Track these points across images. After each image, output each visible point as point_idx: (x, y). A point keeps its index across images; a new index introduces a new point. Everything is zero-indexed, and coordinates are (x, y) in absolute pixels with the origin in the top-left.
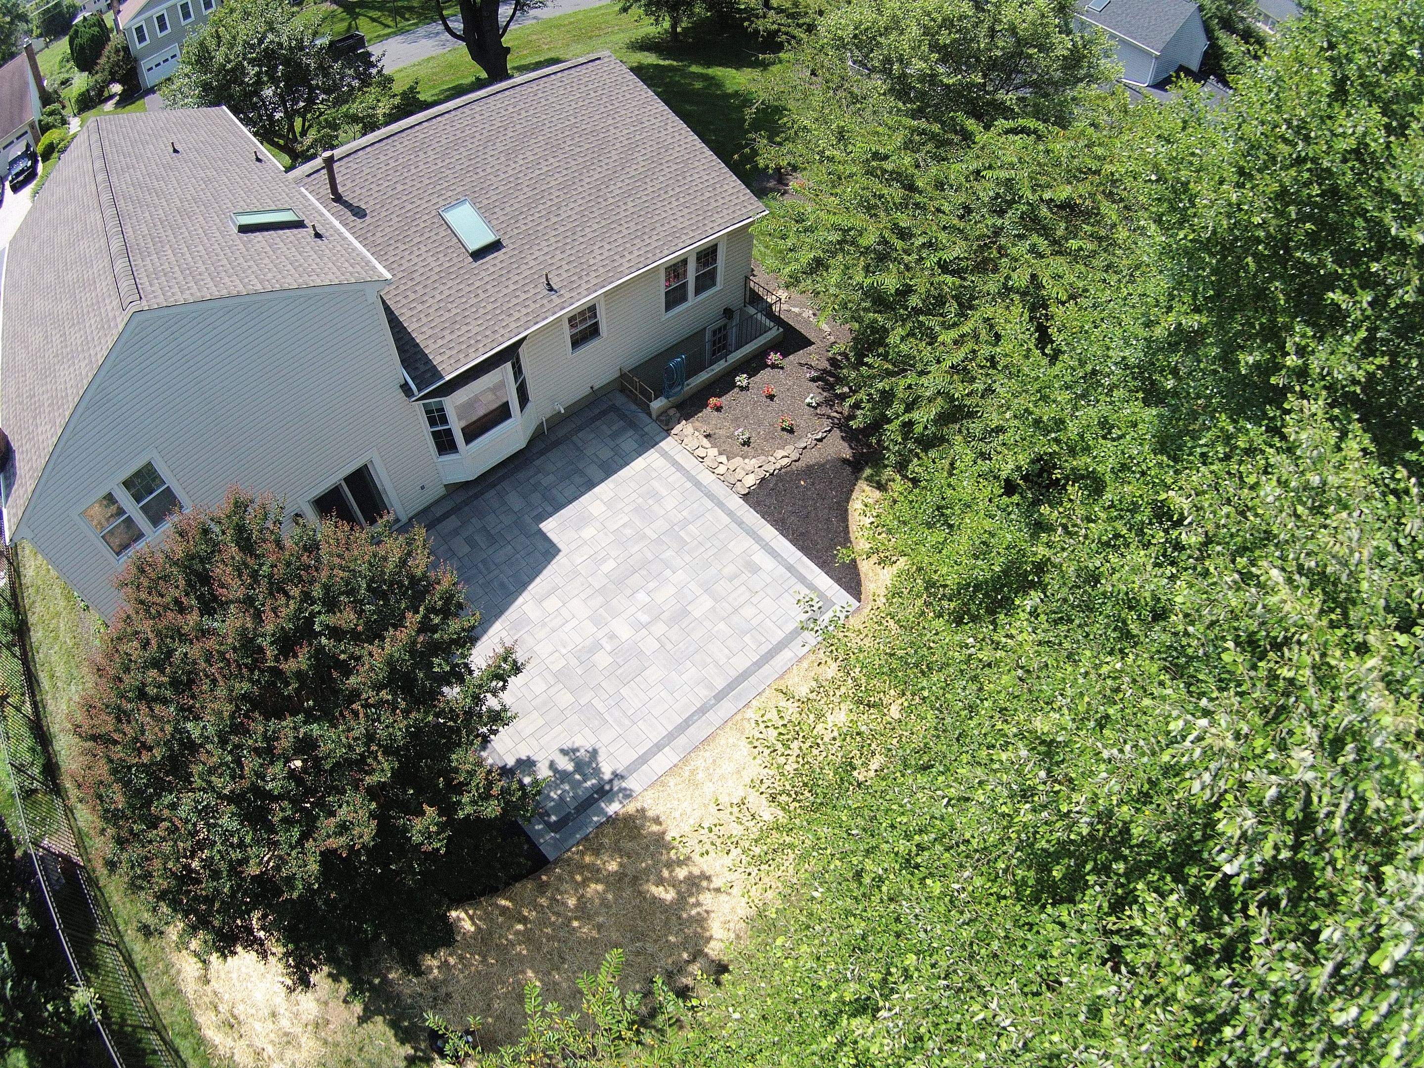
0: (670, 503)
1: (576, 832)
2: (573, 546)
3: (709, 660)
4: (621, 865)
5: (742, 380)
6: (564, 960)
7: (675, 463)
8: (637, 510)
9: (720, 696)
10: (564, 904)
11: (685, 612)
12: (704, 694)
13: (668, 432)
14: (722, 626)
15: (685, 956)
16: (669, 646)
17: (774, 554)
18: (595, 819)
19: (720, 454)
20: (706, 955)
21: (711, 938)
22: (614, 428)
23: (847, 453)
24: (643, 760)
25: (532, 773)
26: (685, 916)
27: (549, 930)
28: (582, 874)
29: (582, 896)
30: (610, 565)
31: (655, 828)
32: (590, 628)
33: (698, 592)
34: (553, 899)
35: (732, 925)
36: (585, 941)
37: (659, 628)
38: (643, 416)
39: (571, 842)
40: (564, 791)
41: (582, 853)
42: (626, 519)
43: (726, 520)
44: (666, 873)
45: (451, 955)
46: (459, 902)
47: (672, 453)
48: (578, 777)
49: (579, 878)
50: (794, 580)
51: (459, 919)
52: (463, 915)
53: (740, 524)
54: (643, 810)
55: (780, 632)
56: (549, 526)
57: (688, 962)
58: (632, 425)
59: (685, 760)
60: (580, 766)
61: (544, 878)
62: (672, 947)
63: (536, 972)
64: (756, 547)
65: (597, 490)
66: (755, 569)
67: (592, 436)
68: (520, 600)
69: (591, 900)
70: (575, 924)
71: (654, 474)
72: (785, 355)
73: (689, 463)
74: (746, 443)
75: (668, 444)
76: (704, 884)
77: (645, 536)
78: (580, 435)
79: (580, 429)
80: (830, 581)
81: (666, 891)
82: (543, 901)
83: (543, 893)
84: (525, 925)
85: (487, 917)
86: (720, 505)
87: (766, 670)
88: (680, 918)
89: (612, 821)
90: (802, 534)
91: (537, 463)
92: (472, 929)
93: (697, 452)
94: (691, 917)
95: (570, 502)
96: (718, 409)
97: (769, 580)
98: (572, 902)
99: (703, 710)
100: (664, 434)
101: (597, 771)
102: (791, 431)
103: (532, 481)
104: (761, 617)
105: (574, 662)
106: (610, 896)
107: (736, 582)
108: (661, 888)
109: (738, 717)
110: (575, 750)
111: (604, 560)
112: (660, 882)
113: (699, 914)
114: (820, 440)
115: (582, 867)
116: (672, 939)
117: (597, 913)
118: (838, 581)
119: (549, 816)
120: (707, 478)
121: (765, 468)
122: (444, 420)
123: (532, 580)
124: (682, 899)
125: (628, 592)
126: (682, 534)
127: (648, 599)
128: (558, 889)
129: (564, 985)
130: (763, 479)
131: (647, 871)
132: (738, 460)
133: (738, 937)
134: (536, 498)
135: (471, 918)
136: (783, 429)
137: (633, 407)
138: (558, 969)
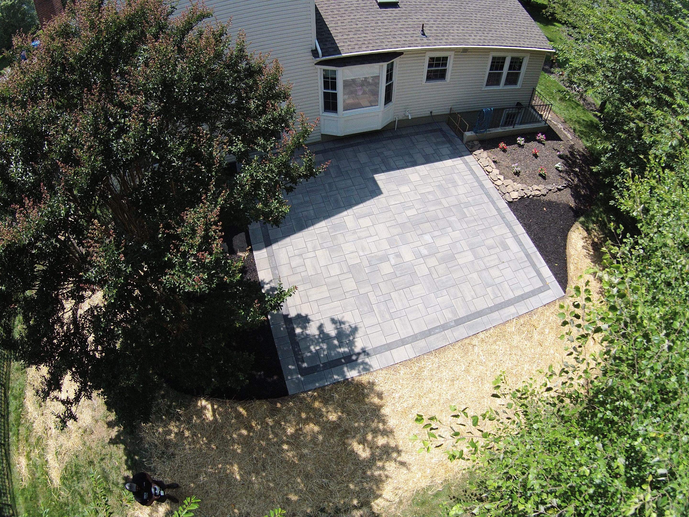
0: (462, 190)
1: (317, 381)
2: (392, 193)
3: (459, 295)
4: (340, 418)
5: (521, 140)
6: (264, 469)
7: (471, 170)
8: (440, 187)
9: (459, 322)
10: (284, 430)
11: (453, 258)
12: (449, 316)
13: (471, 153)
14: (475, 275)
15: (355, 502)
16: (435, 276)
17: (520, 243)
18: (336, 377)
19: (500, 174)
20: (371, 507)
21: (380, 496)
22: (438, 140)
23: (572, 204)
24: (389, 347)
25: (304, 328)
26: (369, 473)
27: (263, 443)
28: (307, 413)
29: (301, 429)
30: (411, 212)
31: (376, 400)
32: (385, 245)
33: (466, 248)
34: (278, 423)
35: (400, 491)
36: (287, 462)
37: (432, 262)
38: (458, 140)
39: (311, 387)
40: (321, 348)
41: (315, 399)
42: (431, 189)
43: (495, 212)
44: (369, 437)
45: (188, 429)
46: (210, 397)
47: (471, 164)
48: (336, 342)
49: (304, 415)
50: (528, 264)
51: (205, 408)
52: (209, 406)
53: (503, 218)
54: (373, 384)
55: (511, 293)
56: (380, 178)
57: (355, 507)
58: (450, 142)
59: (418, 358)
60: (340, 335)
61: (279, 405)
62: (349, 491)
63: (240, 468)
64: (510, 235)
65: (418, 168)
66: (506, 248)
67: (424, 139)
68: (345, 213)
69: (305, 435)
70: (285, 447)
71: (456, 171)
72: (547, 139)
73: (481, 173)
74: (517, 174)
75: (469, 158)
76: (395, 455)
77: (441, 203)
78: (416, 137)
79: (417, 134)
80: (550, 273)
81: (364, 450)
82: (270, 421)
83: (272, 415)
84: (249, 432)
85: (225, 415)
86: (493, 203)
87: (496, 315)
88: (364, 473)
89: (347, 382)
90: (540, 238)
91: (384, 142)
92: (211, 418)
93: (487, 168)
94: (372, 475)
95: (398, 169)
96: (504, 151)
97: (513, 258)
98: (290, 431)
99: (444, 327)
100: (469, 153)
101: (351, 344)
102: (544, 178)
103: (379, 151)
104: (501, 279)
105: (366, 263)
106: (320, 437)
107: (493, 251)
108: (361, 446)
109: (467, 341)
110: (341, 323)
111: (409, 208)
112: (363, 441)
113: (380, 475)
114: (559, 190)
115: (310, 408)
116: (352, 486)
117: (305, 446)
118: (555, 275)
119: (303, 362)
120: (489, 185)
121: (526, 191)
122: (334, 87)
123: (357, 203)
124: (372, 460)
125: (419, 232)
126: (465, 210)
127: (431, 241)
128: (284, 417)
129: (256, 486)
130: (522, 197)
131: (357, 430)
132: (509, 181)
133: (401, 502)
134: (377, 160)
135: (214, 411)
136: (540, 175)
137: (453, 133)
138: (257, 474)
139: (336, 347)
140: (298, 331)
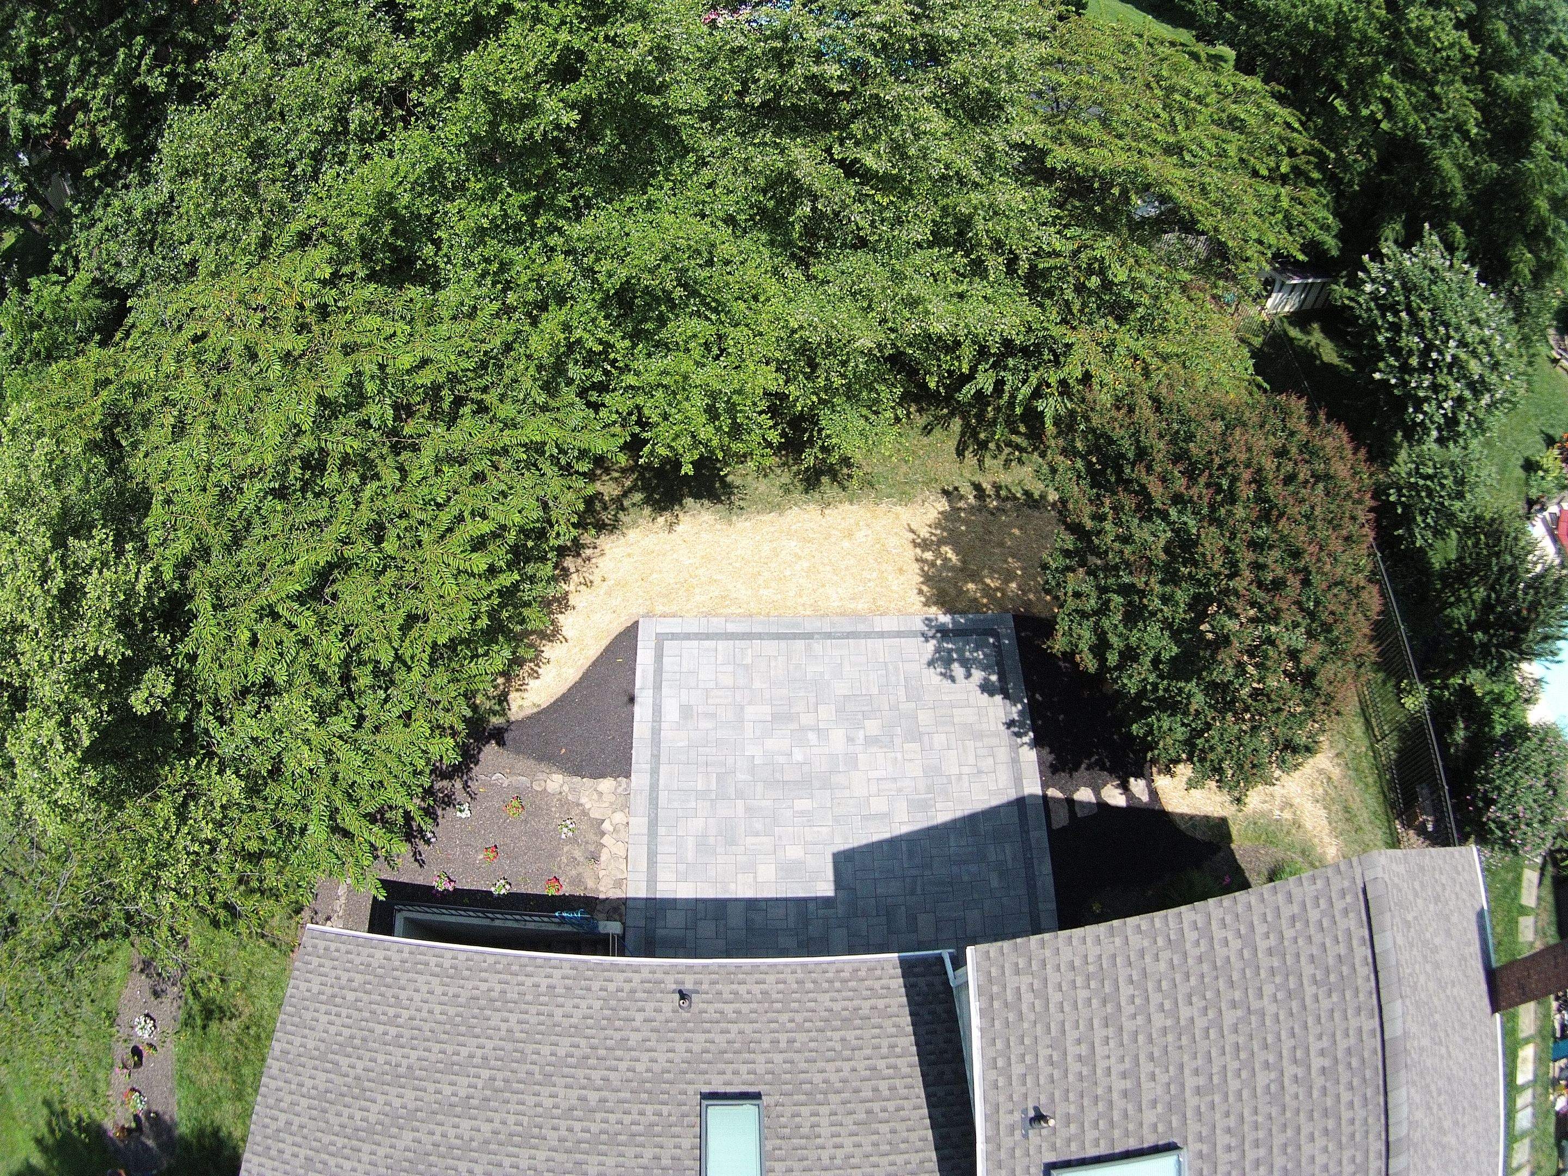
1: (981, 621)
2: (818, 849)
3: (791, 667)
4: (965, 584)
7: (652, 862)
9: (809, 636)
12: (817, 646)
13: (625, 900)
15: (963, 514)
16: (812, 700)
17: (657, 710)
18: (962, 621)
19: (603, 833)
20: (949, 506)
21: (939, 514)
23: (490, 749)
24: (899, 634)
26: (946, 534)
28: (995, 596)
29: (1003, 584)
30: (803, 804)
32: (863, 760)
33: (749, 726)
34: (1024, 594)
35: (921, 510)
36: (1019, 560)
37: (807, 719)
39: (989, 617)
40: (971, 653)
41: (986, 606)
43: (664, 769)
47: (644, 877)
48: (955, 656)
49: (999, 595)
50: (666, 676)
53: (656, 757)
54: (925, 604)
55: (719, 647)
56: (826, 888)
57: (964, 510)
59: (872, 614)
61: (1022, 609)
62: (967, 524)
66: (686, 711)
69: (999, 578)
70: (1019, 572)
71: (682, 867)
75: (637, 889)
76: (918, 541)
77: (748, 809)
80: (640, 652)
81: (947, 553)
82: (1032, 597)
83: (1029, 602)
86: (654, 787)
89: (951, 613)
97: (684, 692)
98: (1013, 585)
99: (828, 636)
100: (630, 901)
101: (938, 650)
104: (720, 669)
105: (897, 741)
106: (985, 573)
107: (711, 710)
108: (949, 557)
110: (943, 675)
113: (936, 530)
116: (963, 527)
117: (1001, 569)
118: (633, 647)
119: (993, 644)
121: (580, 786)
125: (806, 768)
127: (795, 750)
128: (1018, 598)
130: (594, 777)
131: (950, 571)
132: (596, 813)
139: (957, 650)
140: (994, 678)
